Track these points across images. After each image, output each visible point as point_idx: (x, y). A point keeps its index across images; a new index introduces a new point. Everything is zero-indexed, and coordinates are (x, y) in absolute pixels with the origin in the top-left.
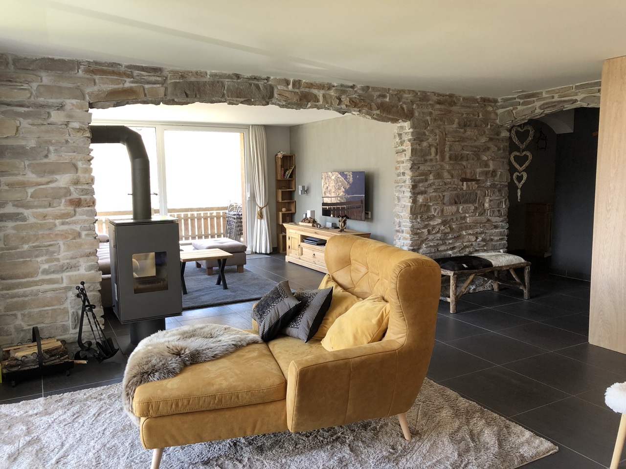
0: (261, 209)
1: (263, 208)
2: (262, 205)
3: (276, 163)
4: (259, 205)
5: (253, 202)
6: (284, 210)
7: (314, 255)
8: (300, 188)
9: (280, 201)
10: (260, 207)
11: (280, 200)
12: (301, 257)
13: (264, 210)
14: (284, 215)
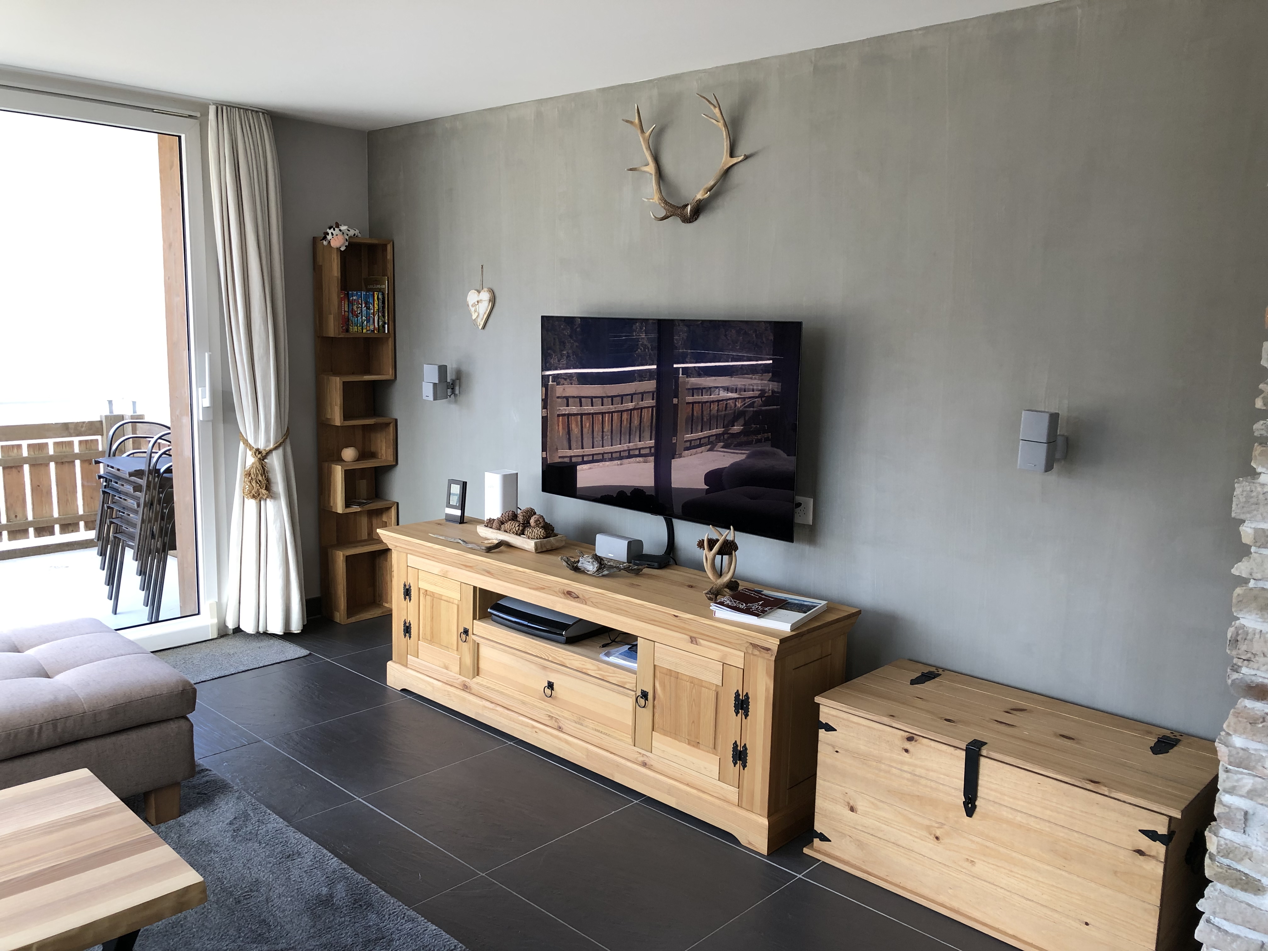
0: (262, 456)
1: (270, 451)
2: (268, 441)
3: (317, 269)
4: (251, 441)
5: (221, 426)
6: (349, 454)
7: (551, 686)
8: (430, 375)
9: (337, 420)
10: (258, 451)
11: (337, 417)
12: (474, 683)
13: (275, 462)
14: (349, 476)
